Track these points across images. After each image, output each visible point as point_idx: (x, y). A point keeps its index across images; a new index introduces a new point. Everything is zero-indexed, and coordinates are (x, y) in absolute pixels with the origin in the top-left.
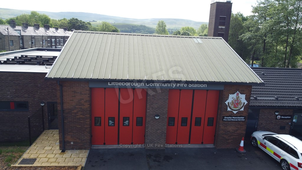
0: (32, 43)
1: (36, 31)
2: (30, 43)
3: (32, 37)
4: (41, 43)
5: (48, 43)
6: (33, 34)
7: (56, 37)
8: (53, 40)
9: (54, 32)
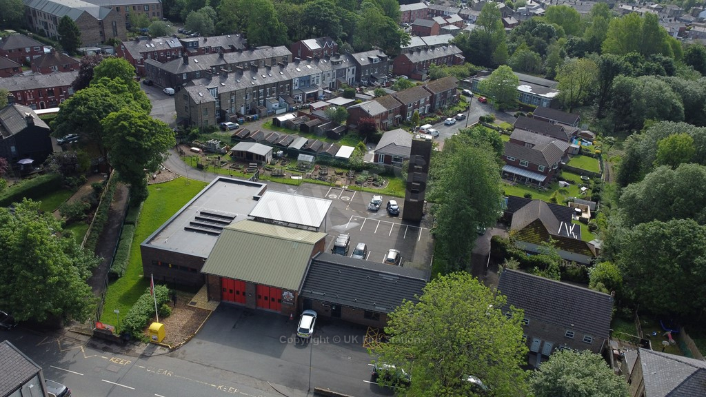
0: (232, 101)
1: (238, 81)
2: (229, 101)
3: (232, 93)
4: (244, 98)
5: (254, 96)
6: (233, 88)
7: (264, 87)
8: (261, 91)
9: (264, 76)
